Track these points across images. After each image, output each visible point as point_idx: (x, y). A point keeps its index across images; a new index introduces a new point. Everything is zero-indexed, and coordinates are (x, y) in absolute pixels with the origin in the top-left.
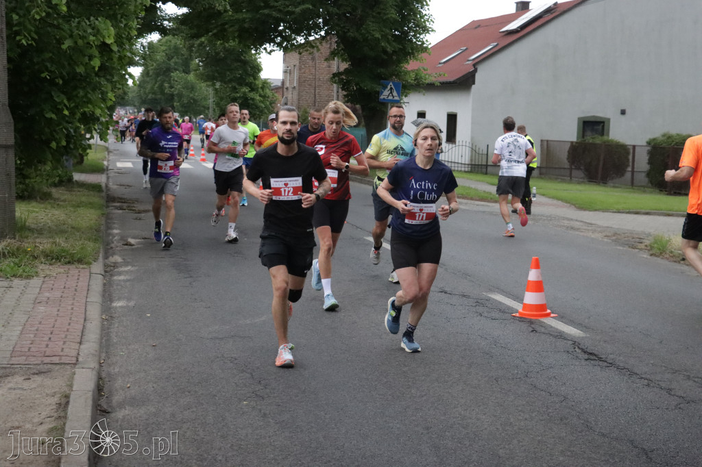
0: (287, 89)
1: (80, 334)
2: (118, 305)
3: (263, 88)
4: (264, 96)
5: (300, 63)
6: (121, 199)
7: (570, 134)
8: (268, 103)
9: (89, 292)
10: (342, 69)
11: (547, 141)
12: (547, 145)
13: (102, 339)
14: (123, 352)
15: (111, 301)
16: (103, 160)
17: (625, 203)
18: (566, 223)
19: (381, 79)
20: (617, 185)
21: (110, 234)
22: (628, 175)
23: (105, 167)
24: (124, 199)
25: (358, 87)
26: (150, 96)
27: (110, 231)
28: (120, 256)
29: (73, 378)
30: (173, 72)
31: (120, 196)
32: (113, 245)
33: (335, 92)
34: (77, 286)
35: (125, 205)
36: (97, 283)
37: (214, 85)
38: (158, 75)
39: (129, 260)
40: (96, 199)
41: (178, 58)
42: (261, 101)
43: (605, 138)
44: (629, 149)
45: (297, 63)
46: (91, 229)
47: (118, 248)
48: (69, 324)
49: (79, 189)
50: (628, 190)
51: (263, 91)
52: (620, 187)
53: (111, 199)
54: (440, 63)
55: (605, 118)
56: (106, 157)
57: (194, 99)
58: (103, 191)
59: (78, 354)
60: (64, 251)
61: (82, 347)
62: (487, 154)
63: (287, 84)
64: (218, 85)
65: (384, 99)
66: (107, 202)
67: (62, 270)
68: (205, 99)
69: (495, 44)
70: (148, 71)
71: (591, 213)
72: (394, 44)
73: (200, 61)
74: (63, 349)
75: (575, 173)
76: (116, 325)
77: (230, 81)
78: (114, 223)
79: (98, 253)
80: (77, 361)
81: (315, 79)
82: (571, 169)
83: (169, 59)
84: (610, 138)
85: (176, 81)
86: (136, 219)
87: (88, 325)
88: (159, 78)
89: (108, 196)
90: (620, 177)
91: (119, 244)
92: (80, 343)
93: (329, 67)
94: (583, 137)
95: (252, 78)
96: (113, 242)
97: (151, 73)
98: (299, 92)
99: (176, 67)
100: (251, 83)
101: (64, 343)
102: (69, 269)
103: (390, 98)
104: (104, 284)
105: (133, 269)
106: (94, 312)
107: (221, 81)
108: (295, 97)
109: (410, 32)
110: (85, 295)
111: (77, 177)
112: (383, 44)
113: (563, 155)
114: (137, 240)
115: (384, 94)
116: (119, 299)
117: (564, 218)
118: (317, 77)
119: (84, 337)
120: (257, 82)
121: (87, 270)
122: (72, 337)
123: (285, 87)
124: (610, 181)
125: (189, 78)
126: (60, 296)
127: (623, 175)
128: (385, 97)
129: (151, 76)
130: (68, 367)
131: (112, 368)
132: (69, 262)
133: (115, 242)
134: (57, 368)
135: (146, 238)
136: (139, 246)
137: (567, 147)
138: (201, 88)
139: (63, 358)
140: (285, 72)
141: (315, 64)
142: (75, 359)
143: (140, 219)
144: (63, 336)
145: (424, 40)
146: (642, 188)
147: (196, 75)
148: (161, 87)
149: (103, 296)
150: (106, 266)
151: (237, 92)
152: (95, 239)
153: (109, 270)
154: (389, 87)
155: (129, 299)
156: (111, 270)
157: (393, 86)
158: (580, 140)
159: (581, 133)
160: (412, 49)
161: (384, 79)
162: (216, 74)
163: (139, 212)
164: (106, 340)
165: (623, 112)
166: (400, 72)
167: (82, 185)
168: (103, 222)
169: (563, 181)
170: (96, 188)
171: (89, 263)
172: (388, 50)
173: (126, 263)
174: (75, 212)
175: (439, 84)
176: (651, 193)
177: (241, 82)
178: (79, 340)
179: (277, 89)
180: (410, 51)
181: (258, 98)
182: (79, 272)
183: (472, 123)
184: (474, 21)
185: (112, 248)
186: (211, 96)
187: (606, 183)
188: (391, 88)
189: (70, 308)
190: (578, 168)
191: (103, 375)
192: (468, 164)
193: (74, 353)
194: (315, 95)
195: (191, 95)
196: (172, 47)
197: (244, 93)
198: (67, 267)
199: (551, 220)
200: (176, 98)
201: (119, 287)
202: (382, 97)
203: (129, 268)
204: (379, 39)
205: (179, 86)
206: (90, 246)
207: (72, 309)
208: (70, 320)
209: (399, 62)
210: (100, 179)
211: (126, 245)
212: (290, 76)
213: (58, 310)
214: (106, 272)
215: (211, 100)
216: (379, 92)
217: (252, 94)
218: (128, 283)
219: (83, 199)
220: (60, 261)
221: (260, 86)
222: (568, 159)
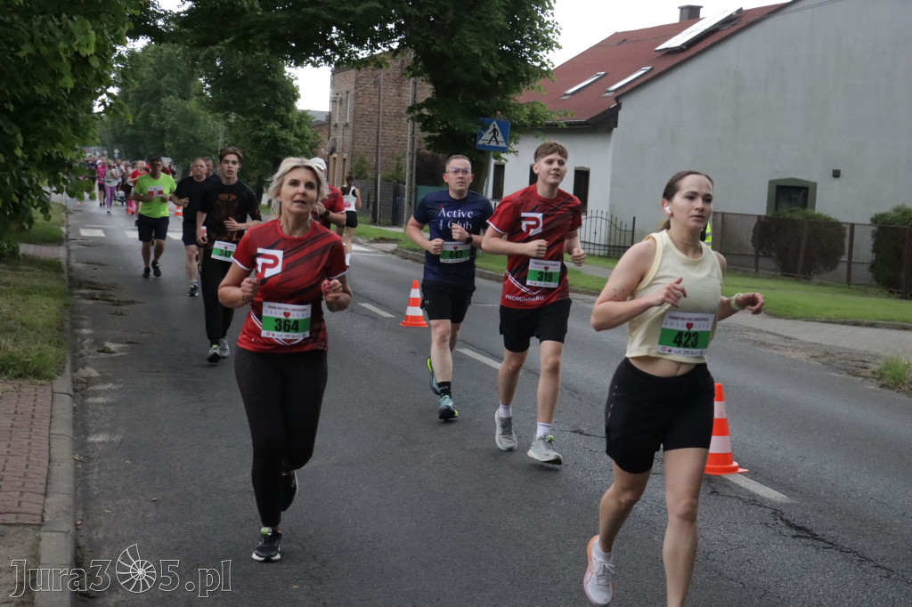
0: (336, 126)
1: (44, 482)
2: (97, 440)
3: (300, 124)
4: (301, 137)
5: (356, 88)
6: (91, 283)
7: (756, 203)
8: (307, 147)
9: (53, 420)
10: (421, 100)
11: (723, 214)
12: (723, 219)
13: (76, 489)
14: (108, 509)
15: (87, 434)
16: (60, 225)
17: (839, 309)
18: (752, 335)
19: (481, 116)
20: (825, 282)
21: (76, 336)
22: (842, 268)
23: (64, 236)
24: (95, 284)
25: (445, 126)
26: (128, 131)
27: (77, 331)
28: (95, 368)
29: (38, 546)
30: (164, 97)
31: (89, 280)
32: (82, 352)
33: (409, 133)
34: (34, 410)
35: (97, 293)
36: (64, 407)
37: (226, 117)
38: (141, 100)
39: (107, 374)
40: (53, 284)
41: (172, 76)
42: (296, 144)
43: (809, 211)
44: (844, 229)
45: (351, 87)
46: (50, 327)
47: (91, 357)
48: (27, 466)
49: (28, 268)
50: (843, 290)
51: (300, 129)
52: (831, 286)
53: (75, 283)
54: (566, 95)
55: (809, 182)
56: (63, 222)
57: (194, 138)
58: (63, 271)
59: (44, 511)
60: (12, 358)
61: (48, 500)
62: (633, 231)
63: (336, 120)
64: (233, 117)
65: (484, 144)
66: (69, 287)
67: (10, 387)
68: (212, 138)
69: (649, 68)
70: (128, 93)
71: (788, 323)
72: (500, 63)
73: (206, 82)
74: (20, 503)
75: (762, 262)
76: (96, 470)
77: (252, 112)
78: (83, 319)
79: (63, 362)
80: (43, 520)
81: (379, 112)
82: (757, 257)
83: (160, 77)
84: (816, 212)
85: (169, 110)
86: (116, 314)
87: (55, 469)
88: (143, 106)
89: (71, 279)
90: (831, 269)
91: (92, 351)
92: (45, 495)
93: (400, 95)
94: (776, 209)
95: (283, 109)
96: (83, 348)
97: (131, 96)
98: (354, 131)
99: (169, 89)
100: (283, 116)
101: (22, 493)
102: (20, 386)
103: (493, 144)
104: (75, 409)
105: (115, 387)
106: (63, 450)
107: (236, 112)
108: (348, 140)
109: (524, 47)
110: (48, 425)
111: (24, 249)
112: (484, 64)
113: (746, 235)
114: (120, 345)
115: (483, 138)
116: (98, 431)
117: (749, 329)
118: (381, 110)
119: (49, 486)
120: (290, 116)
121: (49, 388)
122: (33, 486)
123: (333, 123)
124: (815, 276)
125: (188, 108)
126: (9, 425)
127: (834, 267)
128: (486, 142)
129: (131, 102)
130: (29, 529)
131: (94, 532)
132: (20, 376)
133: (86, 348)
134: (12, 531)
135: (132, 343)
136: (123, 354)
137: (753, 223)
138: (206, 122)
139: (21, 516)
140: (333, 101)
141: (379, 92)
142: (39, 517)
143: (121, 314)
144: (19, 484)
145: (545, 60)
146: (862, 288)
147: (201, 103)
148: (146, 120)
149: (74, 427)
150: (75, 382)
151: (261, 130)
152: (58, 342)
153: (81, 389)
154: (491, 128)
155: (112, 431)
156: (83, 389)
157: (497, 127)
158: (771, 214)
159: (774, 202)
160: (528, 72)
161: (486, 116)
162: (232, 103)
163: (119, 303)
164: (82, 492)
165: (836, 174)
166: (509, 106)
167: (31, 261)
168: (67, 318)
169: (745, 274)
170: (53, 266)
171: (51, 378)
172: (492, 73)
173: (105, 380)
174: (24, 301)
175: (565, 126)
176: (877, 295)
177: (269, 114)
178: (43, 491)
179: (320, 125)
180: (524, 75)
181: (293, 139)
182: (36, 389)
183: (612, 184)
184: (616, 34)
185: (81, 356)
186: (221, 135)
187: (808, 279)
188: (495, 130)
189: (25, 442)
190: (769, 256)
191: (82, 542)
192: (604, 246)
193: (38, 509)
194: (378, 137)
195: (192, 132)
196: (163, 60)
197: (273, 131)
198: (17, 382)
199: (730, 331)
200: (167, 135)
201: (97, 414)
202: (480, 142)
203: (110, 385)
204: (478, 55)
205: (173, 118)
206: (52, 352)
207: (30, 444)
208: (28, 460)
209: (507, 90)
210: (59, 253)
211: (103, 351)
212: (340, 107)
213: (9, 446)
214: (75, 391)
215: (221, 140)
216: (476, 134)
217: (283, 132)
218: (109, 408)
219: (36, 282)
220: (6, 374)
221: (296, 121)
222: (753, 241)
